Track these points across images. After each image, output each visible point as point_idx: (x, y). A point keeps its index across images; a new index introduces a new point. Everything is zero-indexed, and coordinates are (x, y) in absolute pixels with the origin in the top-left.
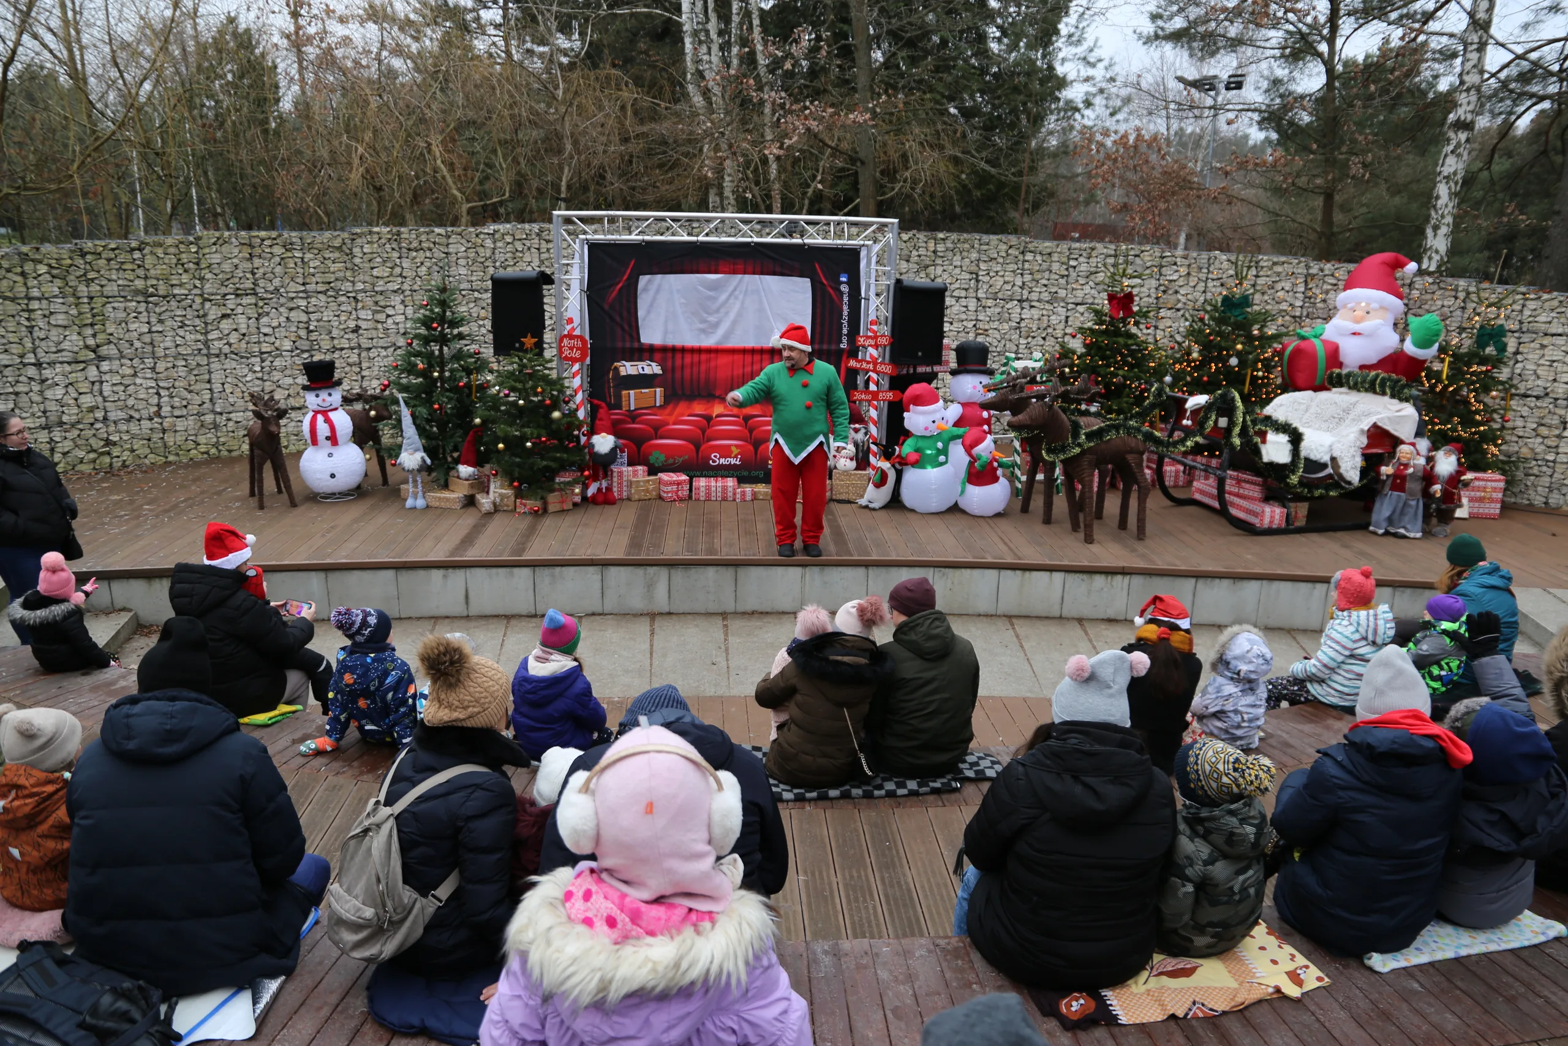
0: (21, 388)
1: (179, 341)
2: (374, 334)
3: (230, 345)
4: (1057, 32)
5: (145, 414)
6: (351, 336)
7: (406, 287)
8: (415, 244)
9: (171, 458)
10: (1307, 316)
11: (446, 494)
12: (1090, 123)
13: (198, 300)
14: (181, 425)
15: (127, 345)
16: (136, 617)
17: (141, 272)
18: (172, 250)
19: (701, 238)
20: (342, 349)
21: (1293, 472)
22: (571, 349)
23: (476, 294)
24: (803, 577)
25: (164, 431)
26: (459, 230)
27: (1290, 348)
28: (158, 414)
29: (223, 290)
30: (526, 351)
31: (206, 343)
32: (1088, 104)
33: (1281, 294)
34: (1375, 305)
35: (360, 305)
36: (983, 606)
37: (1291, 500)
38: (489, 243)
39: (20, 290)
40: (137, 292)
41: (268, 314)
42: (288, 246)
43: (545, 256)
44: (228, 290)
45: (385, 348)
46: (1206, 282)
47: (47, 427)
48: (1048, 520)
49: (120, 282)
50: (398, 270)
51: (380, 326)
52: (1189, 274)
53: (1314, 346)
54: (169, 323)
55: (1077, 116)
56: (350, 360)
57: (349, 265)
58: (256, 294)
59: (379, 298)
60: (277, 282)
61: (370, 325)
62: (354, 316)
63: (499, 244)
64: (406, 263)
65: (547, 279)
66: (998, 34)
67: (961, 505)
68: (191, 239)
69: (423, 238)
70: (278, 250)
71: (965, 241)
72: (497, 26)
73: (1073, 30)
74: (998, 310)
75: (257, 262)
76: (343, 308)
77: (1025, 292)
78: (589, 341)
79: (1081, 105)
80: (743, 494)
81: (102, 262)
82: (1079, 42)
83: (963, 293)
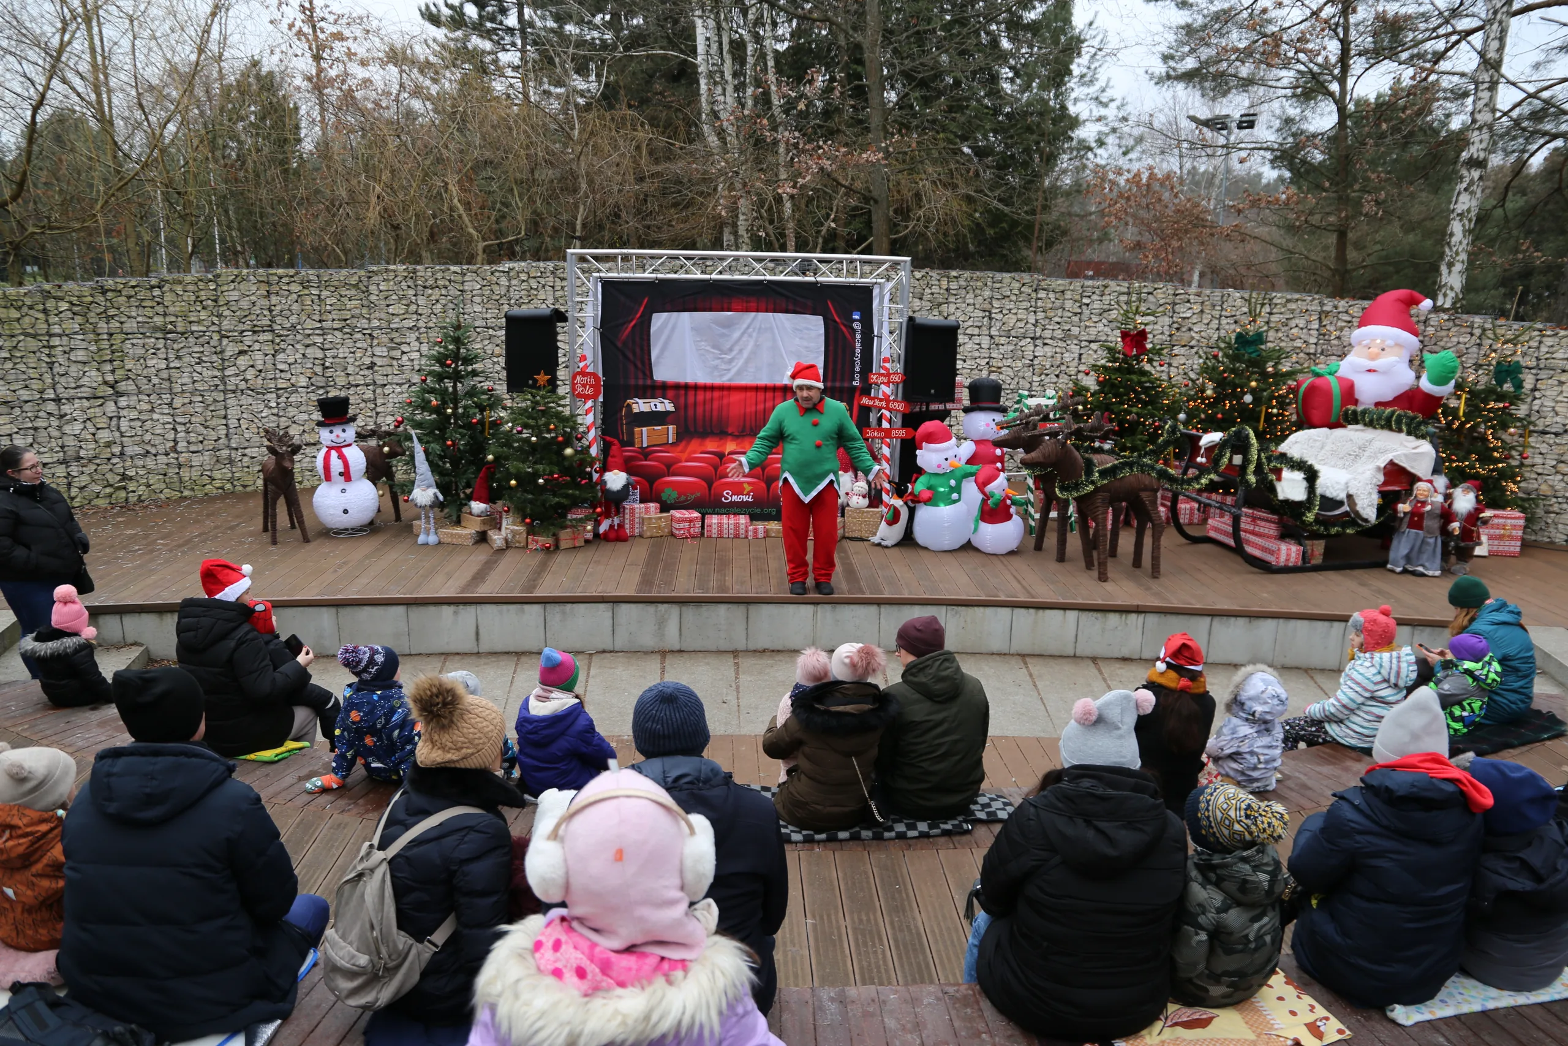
0: (40, 423)
1: (196, 377)
2: (389, 370)
3: (246, 381)
4: (1069, 73)
5: (161, 449)
6: (366, 372)
7: (421, 324)
8: (431, 282)
9: (186, 493)
10: (1322, 353)
11: (459, 531)
12: (1103, 162)
13: (216, 337)
14: (196, 460)
15: (145, 381)
16: (147, 651)
17: (160, 309)
18: (191, 287)
19: (714, 276)
20: (357, 385)
21: (1309, 510)
22: (584, 386)
23: (491, 331)
24: (815, 614)
25: (180, 466)
26: (474, 268)
27: (1304, 386)
28: (174, 449)
29: (241, 327)
30: (539, 388)
31: (223, 379)
32: (1101, 143)
33: (1295, 331)
34: (1389, 342)
35: (375, 342)
36: (996, 645)
37: (1308, 538)
38: (504, 281)
39: (42, 327)
40: (156, 329)
41: (284, 350)
42: (305, 284)
43: (560, 293)
44: (246, 327)
45: (400, 385)
46: (1219, 319)
47: (65, 462)
48: (1061, 558)
49: (139, 319)
50: (413, 308)
51: (395, 363)
52: (1202, 311)
53: (1329, 383)
54: (187, 359)
55: (1090, 155)
56: (365, 397)
57: (365, 303)
58: (273, 331)
59: (395, 335)
60: (293, 319)
61: (385, 361)
62: (369, 353)
63: (514, 282)
64: (421, 301)
65: (561, 316)
66: (1011, 75)
67: (976, 542)
68: (210, 276)
69: (439, 275)
70: (295, 288)
71: (978, 279)
72: (516, 68)
73: (1085, 71)
74: (1012, 347)
75: (274, 299)
76: (358, 345)
77: (1038, 330)
78: (602, 378)
79: (1093, 145)
80: (756, 531)
81: (122, 299)
82: (1091, 82)
83: (976, 331)
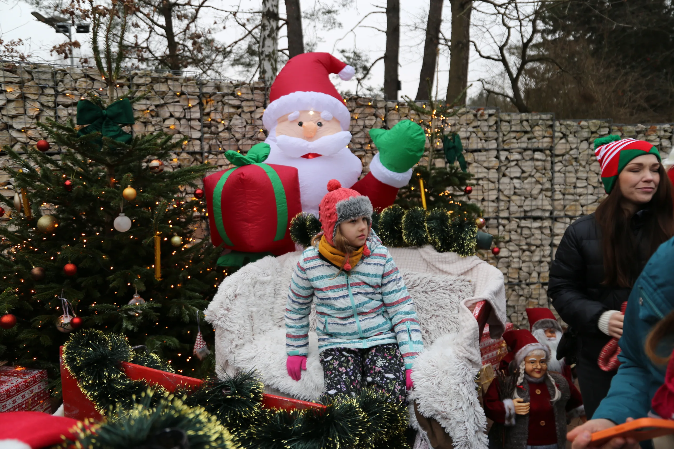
10: (210, 152)
27: (222, 183)
33: (170, 123)
52: (23, 98)
